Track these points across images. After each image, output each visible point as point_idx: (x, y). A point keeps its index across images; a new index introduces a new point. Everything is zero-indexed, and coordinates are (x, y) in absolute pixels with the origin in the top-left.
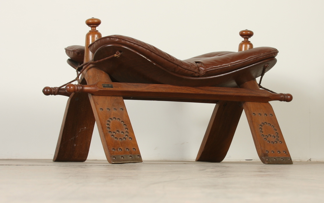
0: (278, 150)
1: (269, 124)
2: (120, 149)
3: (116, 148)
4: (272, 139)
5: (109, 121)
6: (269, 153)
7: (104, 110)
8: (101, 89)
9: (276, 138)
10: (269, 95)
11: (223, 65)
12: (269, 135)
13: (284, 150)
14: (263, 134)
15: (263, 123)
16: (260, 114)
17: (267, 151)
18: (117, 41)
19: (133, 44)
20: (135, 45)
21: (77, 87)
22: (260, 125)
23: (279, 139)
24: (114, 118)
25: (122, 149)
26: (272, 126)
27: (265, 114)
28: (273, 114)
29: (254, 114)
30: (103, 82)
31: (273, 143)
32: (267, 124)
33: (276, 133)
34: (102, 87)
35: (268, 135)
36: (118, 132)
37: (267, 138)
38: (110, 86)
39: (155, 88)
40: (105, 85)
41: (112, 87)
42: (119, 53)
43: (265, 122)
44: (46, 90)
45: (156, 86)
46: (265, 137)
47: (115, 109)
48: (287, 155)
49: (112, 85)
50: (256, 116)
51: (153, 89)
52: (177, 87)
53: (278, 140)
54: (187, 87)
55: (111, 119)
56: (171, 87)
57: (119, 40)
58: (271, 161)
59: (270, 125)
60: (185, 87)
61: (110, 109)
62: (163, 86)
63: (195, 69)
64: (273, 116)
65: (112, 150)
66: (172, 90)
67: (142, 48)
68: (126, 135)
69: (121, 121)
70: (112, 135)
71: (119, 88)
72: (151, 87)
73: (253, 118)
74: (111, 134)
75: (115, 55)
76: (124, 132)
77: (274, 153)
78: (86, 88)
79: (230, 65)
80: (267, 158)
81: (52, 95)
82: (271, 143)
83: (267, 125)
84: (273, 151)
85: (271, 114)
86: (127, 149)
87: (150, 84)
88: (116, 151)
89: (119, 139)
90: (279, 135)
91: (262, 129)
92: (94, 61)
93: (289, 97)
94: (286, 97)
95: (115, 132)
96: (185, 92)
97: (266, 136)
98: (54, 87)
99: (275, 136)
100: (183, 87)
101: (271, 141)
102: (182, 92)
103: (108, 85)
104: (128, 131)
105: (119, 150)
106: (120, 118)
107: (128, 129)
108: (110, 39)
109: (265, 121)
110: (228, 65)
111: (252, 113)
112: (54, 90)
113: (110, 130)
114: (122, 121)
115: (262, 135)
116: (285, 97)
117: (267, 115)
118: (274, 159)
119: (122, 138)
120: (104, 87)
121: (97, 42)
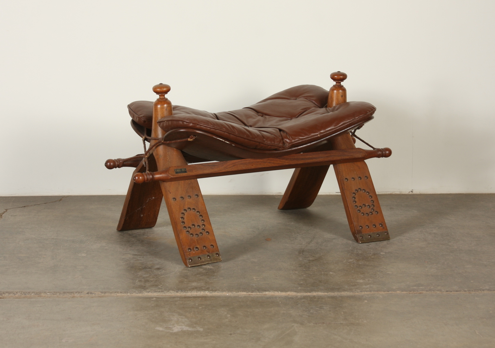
0: (374, 224)
1: (363, 190)
2: (197, 248)
3: (192, 248)
4: (367, 210)
5: (183, 213)
6: (363, 229)
7: (177, 199)
8: (173, 176)
9: (371, 208)
10: (364, 155)
11: (311, 135)
12: (364, 205)
13: (380, 223)
14: (356, 204)
15: (356, 190)
16: (353, 178)
17: (360, 226)
18: (192, 126)
19: (208, 128)
20: (212, 130)
21: (147, 176)
22: (354, 193)
23: (375, 208)
24: (189, 208)
25: (199, 248)
26: (368, 192)
27: (360, 177)
28: (368, 177)
29: (346, 179)
30: (175, 167)
31: (368, 215)
32: (361, 190)
33: (372, 201)
34: (175, 173)
35: (362, 206)
36: (194, 226)
37: (360, 210)
38: (183, 170)
39: (234, 166)
40: (178, 171)
41: (185, 172)
42: (193, 137)
43: (359, 189)
44: (108, 164)
45: (235, 163)
46: (358, 209)
47: (189, 196)
48: (384, 228)
49: (185, 169)
50: (348, 181)
51: (231, 167)
52: (258, 160)
53: (374, 210)
54: (270, 159)
55: (185, 210)
56: (252, 161)
57: (194, 125)
58: (365, 239)
59: (365, 191)
60: (268, 159)
61: (184, 197)
62: (243, 161)
63: (279, 143)
64: (368, 179)
65: (188, 250)
66: (252, 166)
67: (220, 131)
68: (203, 229)
69: (196, 211)
70: (188, 231)
71: (193, 172)
72: (229, 165)
73: (345, 185)
74: (186, 230)
75: (189, 139)
76: (201, 225)
77: (368, 228)
78: (157, 176)
79: (319, 136)
80: (360, 236)
81: (116, 168)
82: (365, 215)
83: (361, 192)
84: (368, 226)
85: (366, 177)
86: (204, 246)
87: (228, 161)
88: (192, 251)
89: (195, 236)
90: (374, 204)
91: (355, 198)
92: (164, 141)
93: (387, 152)
94: (384, 153)
95: (190, 227)
96: (268, 166)
97: (360, 206)
98: (117, 159)
99: (370, 205)
100: (265, 160)
101: (365, 213)
102: (264, 166)
103: (181, 169)
104: (204, 223)
105: (195, 249)
106: (195, 208)
107: (205, 220)
108: (183, 123)
109: (359, 187)
110: (317, 135)
111: (344, 178)
112: (118, 162)
113: (185, 225)
114: (198, 212)
115: (356, 206)
116: (382, 153)
117: (361, 179)
118: (369, 235)
119: (199, 234)
120: (177, 173)
121: (167, 122)
